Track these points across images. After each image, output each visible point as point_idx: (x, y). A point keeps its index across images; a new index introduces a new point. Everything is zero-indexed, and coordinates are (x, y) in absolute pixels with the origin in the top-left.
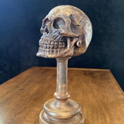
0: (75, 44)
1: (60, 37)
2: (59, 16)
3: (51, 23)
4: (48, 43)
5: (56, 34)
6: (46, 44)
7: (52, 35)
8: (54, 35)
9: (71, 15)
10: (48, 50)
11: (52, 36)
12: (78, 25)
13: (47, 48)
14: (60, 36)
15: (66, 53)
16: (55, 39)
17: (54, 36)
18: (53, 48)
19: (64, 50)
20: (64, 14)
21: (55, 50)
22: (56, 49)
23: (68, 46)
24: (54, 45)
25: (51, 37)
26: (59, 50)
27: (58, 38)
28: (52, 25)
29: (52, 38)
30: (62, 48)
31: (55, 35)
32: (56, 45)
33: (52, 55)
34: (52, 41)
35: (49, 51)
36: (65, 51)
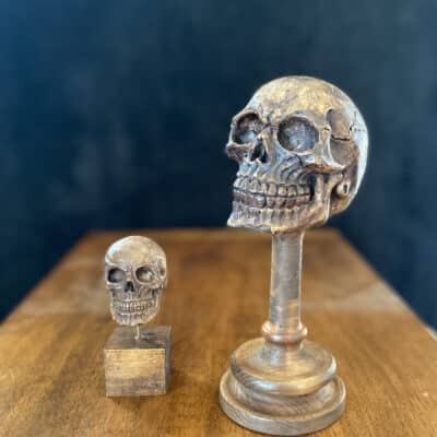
0: (334, 190)
1: (301, 174)
2: (297, 112)
3: (272, 133)
4: (270, 193)
5: (289, 164)
6: (264, 195)
7: (277, 169)
8: (283, 167)
9: (330, 111)
10: (269, 210)
11: (279, 171)
12: (345, 140)
13: (265, 205)
14: (300, 171)
15: (313, 216)
16: (288, 179)
17: (283, 172)
18: (283, 205)
19: (308, 209)
20: (312, 108)
21: (287, 210)
22: (289, 207)
23: (318, 196)
24: (286, 196)
25: (275, 173)
26: (296, 208)
27: (296, 174)
28: (275, 137)
29: (279, 177)
30: (304, 203)
31: (287, 169)
32: (292, 196)
33: (281, 225)
34: (281, 185)
35: (273, 215)
36: (312, 210)
